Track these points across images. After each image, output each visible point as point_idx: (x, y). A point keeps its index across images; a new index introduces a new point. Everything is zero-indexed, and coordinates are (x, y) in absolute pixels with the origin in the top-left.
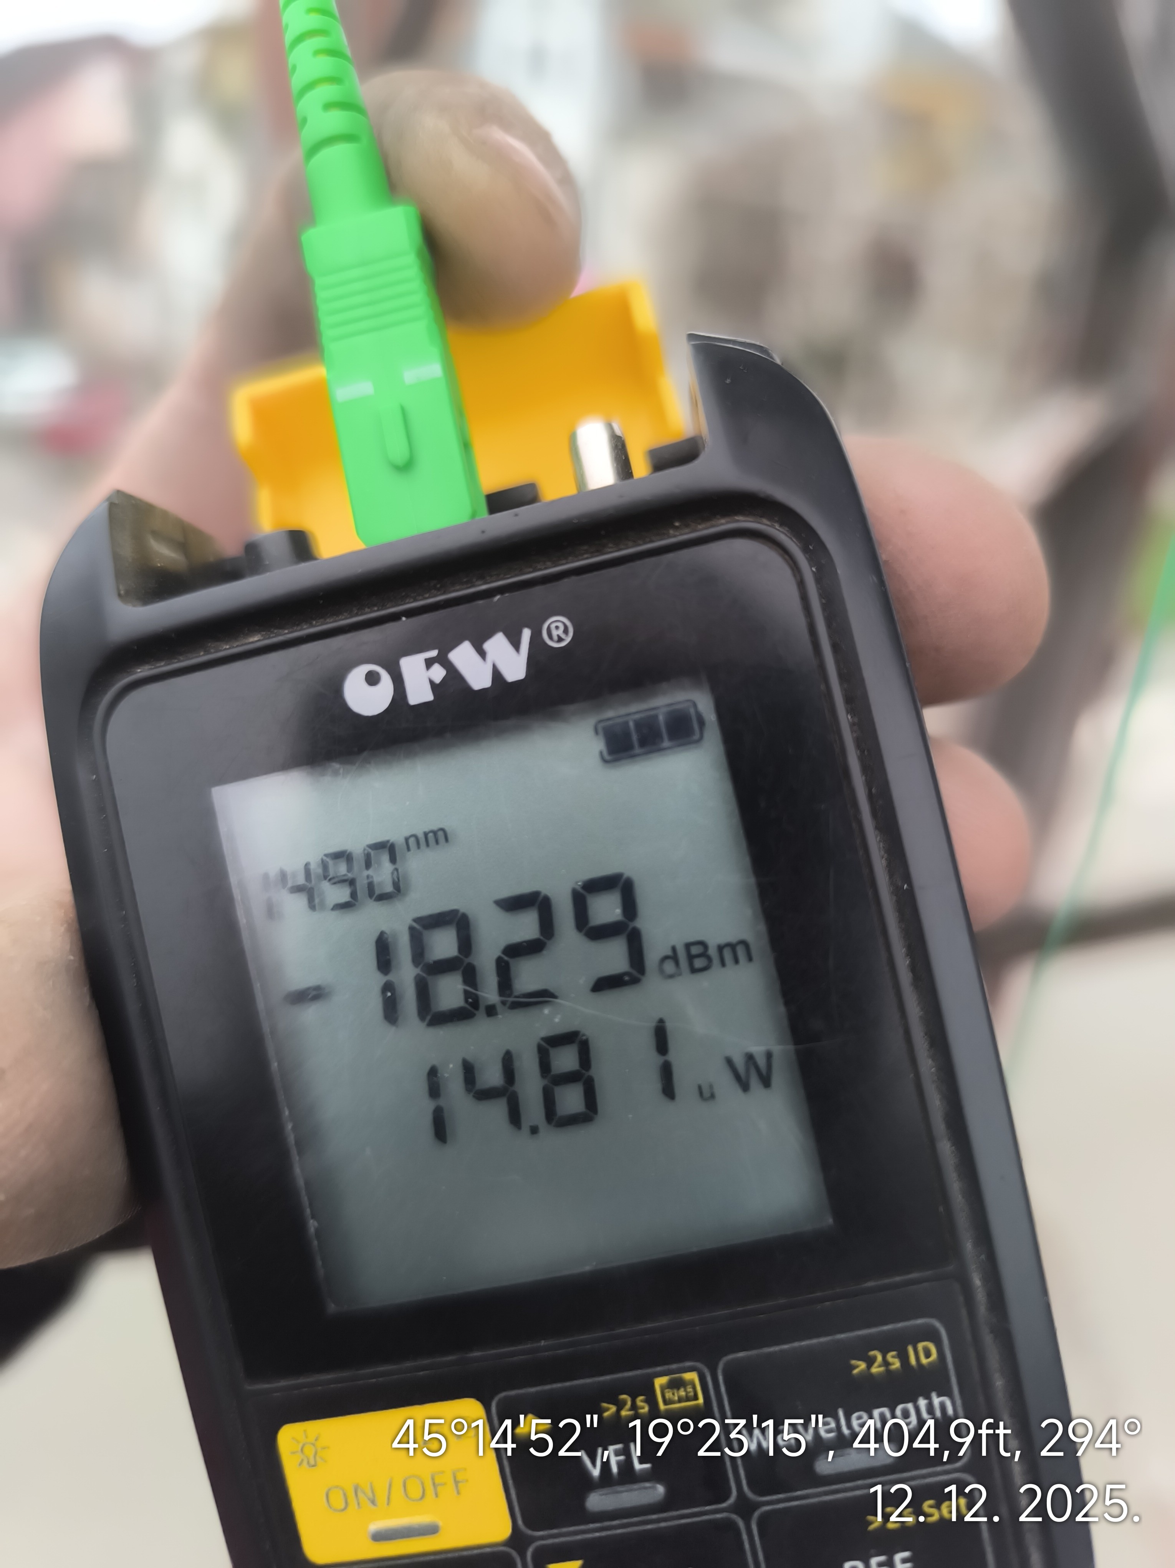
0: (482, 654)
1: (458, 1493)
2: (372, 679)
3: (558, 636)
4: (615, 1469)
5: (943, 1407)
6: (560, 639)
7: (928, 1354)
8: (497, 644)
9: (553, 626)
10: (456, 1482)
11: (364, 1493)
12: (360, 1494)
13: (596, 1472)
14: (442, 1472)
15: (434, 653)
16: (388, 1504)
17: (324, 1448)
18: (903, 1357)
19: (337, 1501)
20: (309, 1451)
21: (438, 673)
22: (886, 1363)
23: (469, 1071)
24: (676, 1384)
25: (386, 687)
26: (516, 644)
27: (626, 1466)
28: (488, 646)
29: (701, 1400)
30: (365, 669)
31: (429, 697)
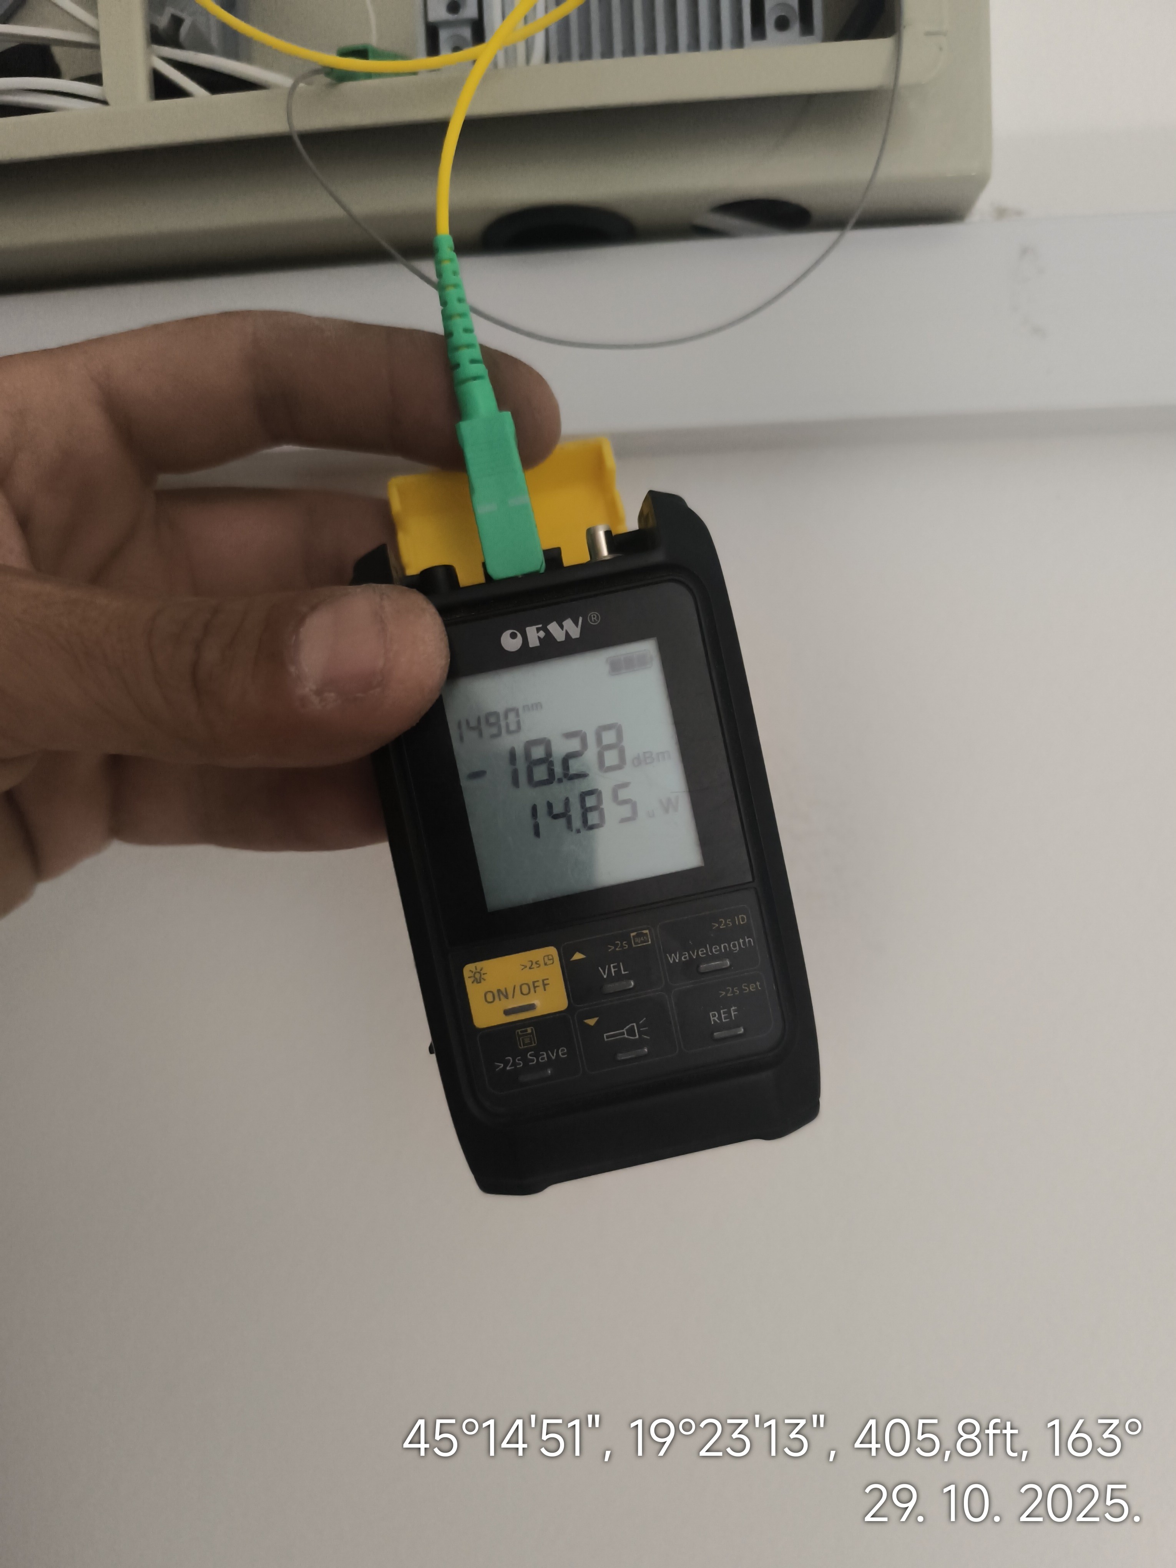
0: (562, 627)
1: (545, 990)
2: (513, 636)
3: (594, 620)
4: (613, 975)
5: (749, 941)
6: (595, 621)
7: (743, 919)
8: (568, 624)
9: (592, 616)
10: (545, 985)
11: (503, 994)
12: (501, 995)
13: (605, 977)
14: (538, 981)
15: (540, 626)
16: (513, 997)
17: (484, 974)
18: (733, 921)
19: (490, 997)
20: (477, 976)
21: (542, 634)
22: (726, 924)
23: (550, 806)
24: (639, 935)
25: (519, 640)
26: (576, 624)
27: (618, 972)
28: (564, 623)
29: (650, 942)
30: (510, 632)
31: (537, 643)
